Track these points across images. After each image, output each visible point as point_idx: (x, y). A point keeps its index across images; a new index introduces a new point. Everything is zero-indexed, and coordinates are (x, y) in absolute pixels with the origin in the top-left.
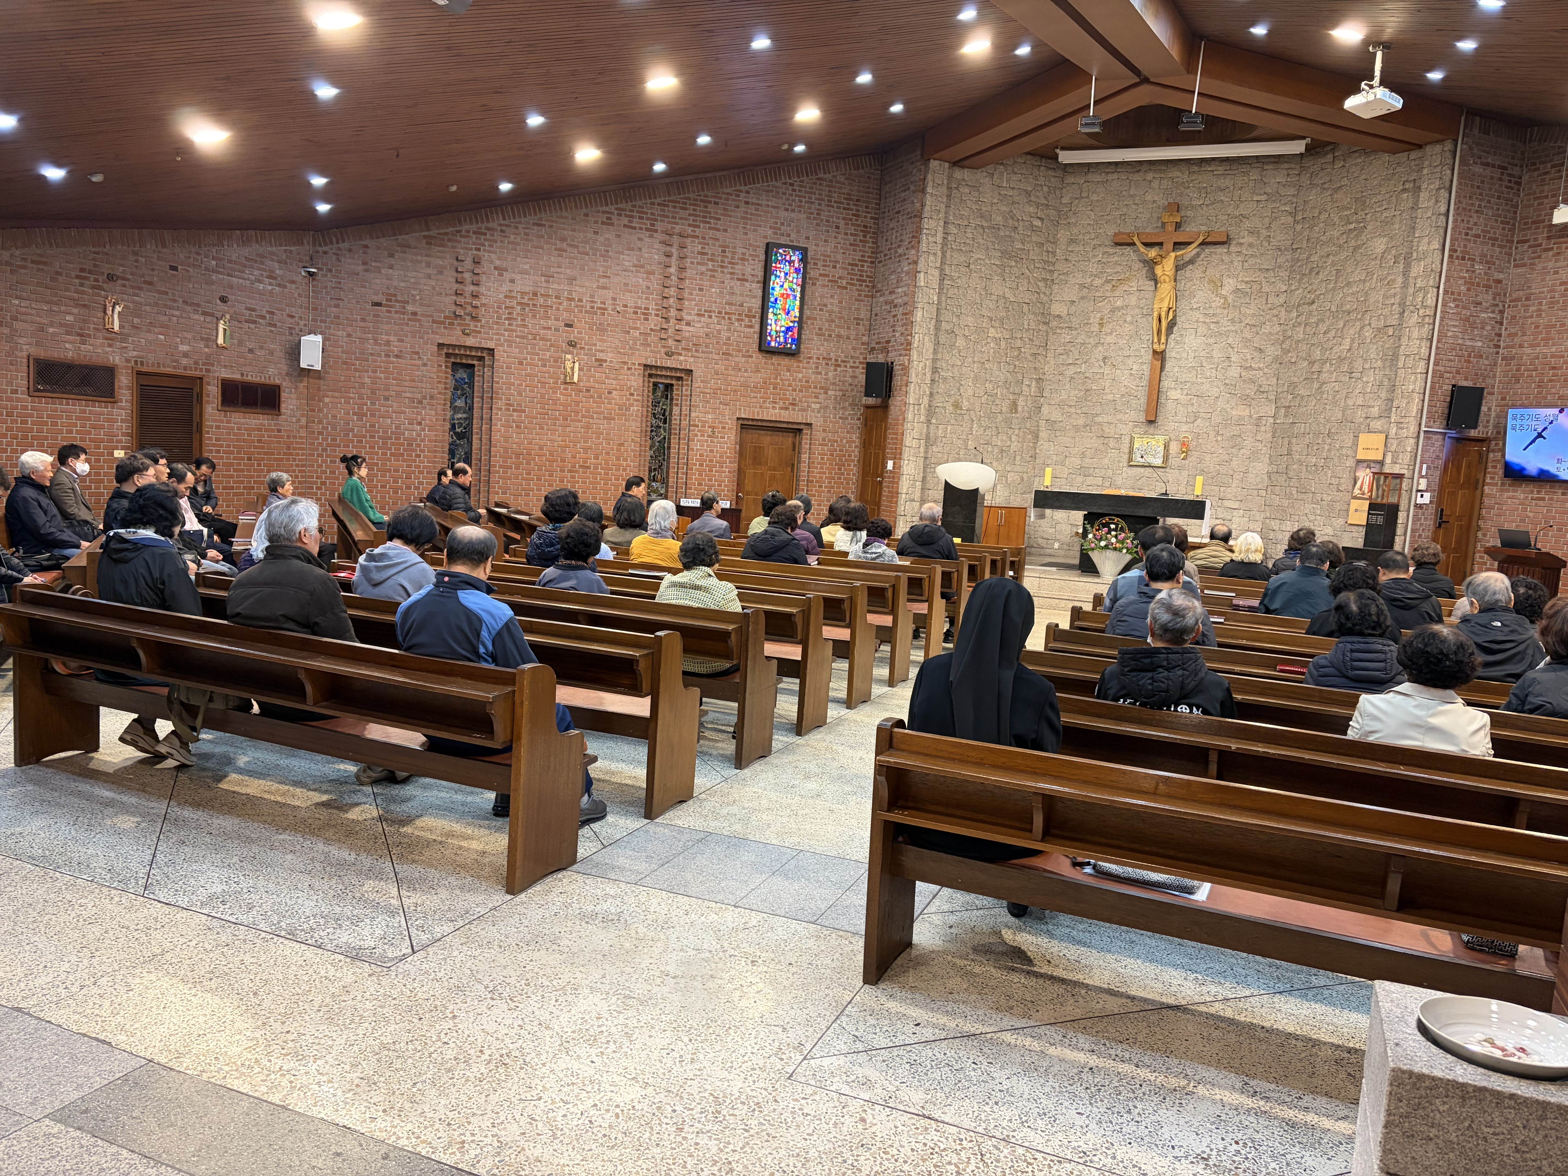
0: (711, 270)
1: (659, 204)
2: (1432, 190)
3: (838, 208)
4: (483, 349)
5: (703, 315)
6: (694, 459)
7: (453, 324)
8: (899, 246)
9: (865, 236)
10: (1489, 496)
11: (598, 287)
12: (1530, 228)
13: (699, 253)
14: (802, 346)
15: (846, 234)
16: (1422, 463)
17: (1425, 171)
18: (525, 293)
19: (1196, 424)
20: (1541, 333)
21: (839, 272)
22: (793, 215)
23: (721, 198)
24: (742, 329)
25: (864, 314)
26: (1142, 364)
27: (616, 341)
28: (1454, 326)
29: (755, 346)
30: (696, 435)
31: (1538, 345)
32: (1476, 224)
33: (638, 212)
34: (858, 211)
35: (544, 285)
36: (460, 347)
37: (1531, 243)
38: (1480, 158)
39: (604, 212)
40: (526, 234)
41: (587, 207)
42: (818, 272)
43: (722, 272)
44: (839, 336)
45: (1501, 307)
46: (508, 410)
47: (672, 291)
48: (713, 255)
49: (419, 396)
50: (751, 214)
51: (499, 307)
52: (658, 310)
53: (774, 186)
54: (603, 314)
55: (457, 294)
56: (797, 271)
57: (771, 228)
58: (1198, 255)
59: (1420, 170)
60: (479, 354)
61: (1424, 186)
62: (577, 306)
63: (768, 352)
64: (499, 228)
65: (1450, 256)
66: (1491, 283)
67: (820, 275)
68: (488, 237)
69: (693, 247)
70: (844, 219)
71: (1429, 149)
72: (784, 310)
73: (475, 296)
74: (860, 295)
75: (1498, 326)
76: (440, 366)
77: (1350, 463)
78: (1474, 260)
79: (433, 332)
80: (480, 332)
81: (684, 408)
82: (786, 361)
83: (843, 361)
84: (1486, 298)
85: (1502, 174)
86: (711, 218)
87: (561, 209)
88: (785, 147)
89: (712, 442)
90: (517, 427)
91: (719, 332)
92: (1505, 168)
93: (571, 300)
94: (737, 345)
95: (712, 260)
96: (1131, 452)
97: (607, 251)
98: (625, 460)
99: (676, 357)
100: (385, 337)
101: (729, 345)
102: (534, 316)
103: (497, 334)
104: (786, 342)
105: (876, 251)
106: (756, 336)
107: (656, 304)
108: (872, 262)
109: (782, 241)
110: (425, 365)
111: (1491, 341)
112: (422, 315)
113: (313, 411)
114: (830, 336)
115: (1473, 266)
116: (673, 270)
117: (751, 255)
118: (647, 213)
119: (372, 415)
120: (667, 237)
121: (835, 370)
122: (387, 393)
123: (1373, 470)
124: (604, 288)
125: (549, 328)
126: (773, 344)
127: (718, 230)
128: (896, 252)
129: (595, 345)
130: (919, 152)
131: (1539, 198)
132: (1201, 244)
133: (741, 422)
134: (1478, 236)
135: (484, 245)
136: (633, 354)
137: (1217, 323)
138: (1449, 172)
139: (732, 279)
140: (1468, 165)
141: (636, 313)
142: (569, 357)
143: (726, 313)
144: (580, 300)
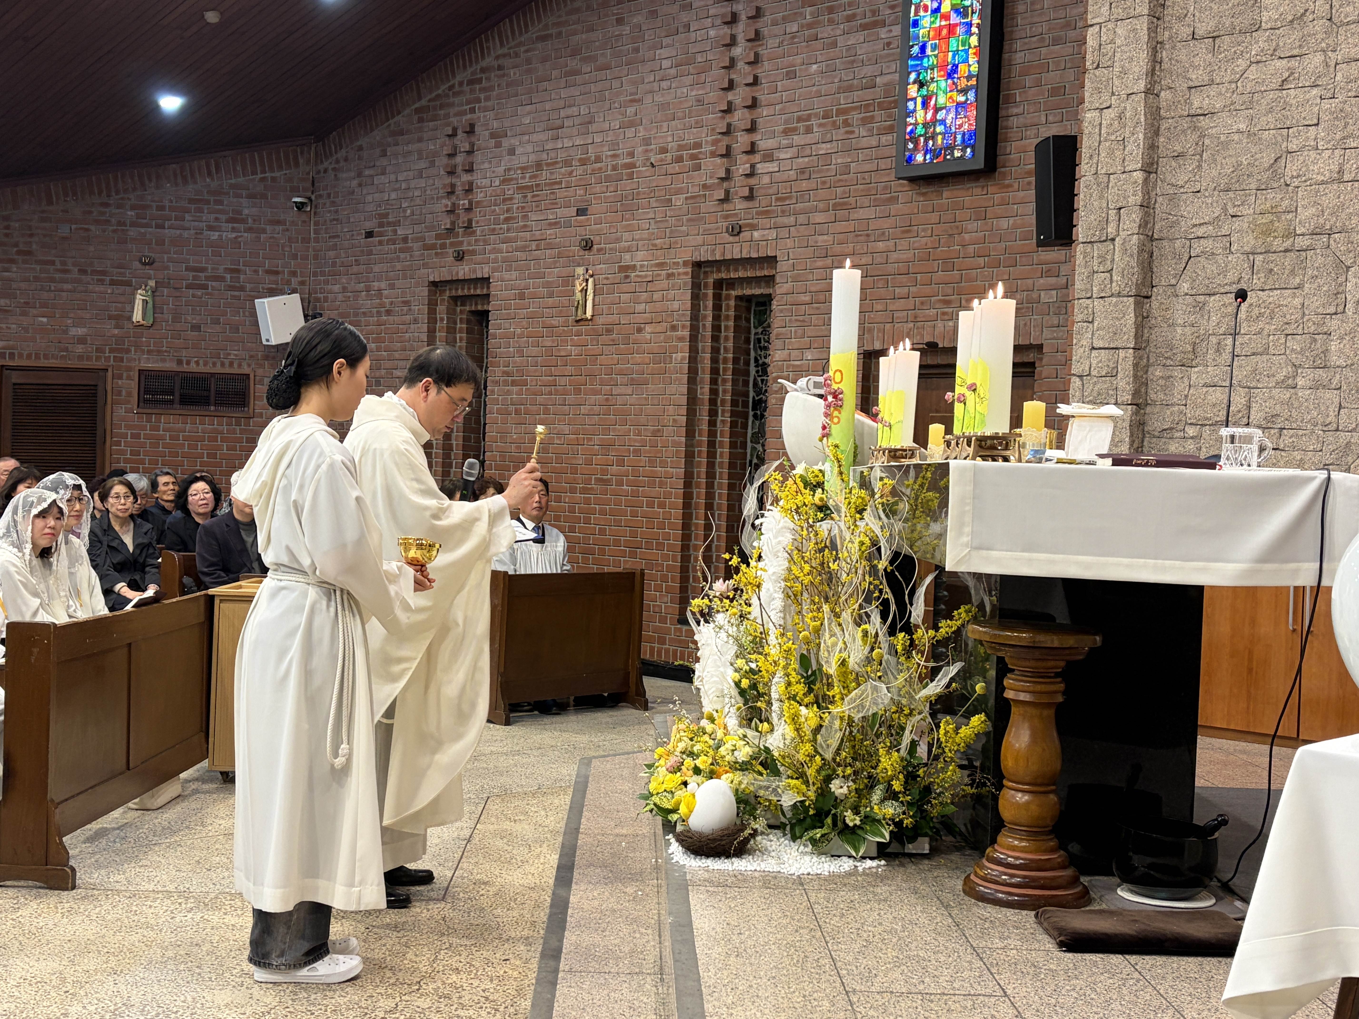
0: (810, 26)
4: (480, 281)
5: (796, 131)
7: (445, 246)
11: (623, 125)
18: (526, 168)
24: (873, 141)
27: (651, 225)
36: (455, 283)
43: (831, 21)
46: (505, 383)
51: (496, 203)
52: (715, 142)
54: (631, 176)
62: (594, 172)
64: (496, 64)
72: (942, 67)
73: (468, 191)
80: (474, 253)
82: (970, 196)
91: (829, 158)
93: (585, 162)
97: (637, 50)
98: (664, 464)
99: (745, 235)
100: (377, 285)
101: (848, 183)
102: (538, 207)
103: (493, 250)
107: (713, 131)
112: (413, 240)
116: (739, 50)
124: (632, 124)
125: (557, 224)
126: (919, 158)
129: (620, 240)
135: (479, 100)
136: (675, 245)
139: (849, 31)
141: (679, 159)
142: (580, 271)
143: (840, 112)
144: (598, 159)
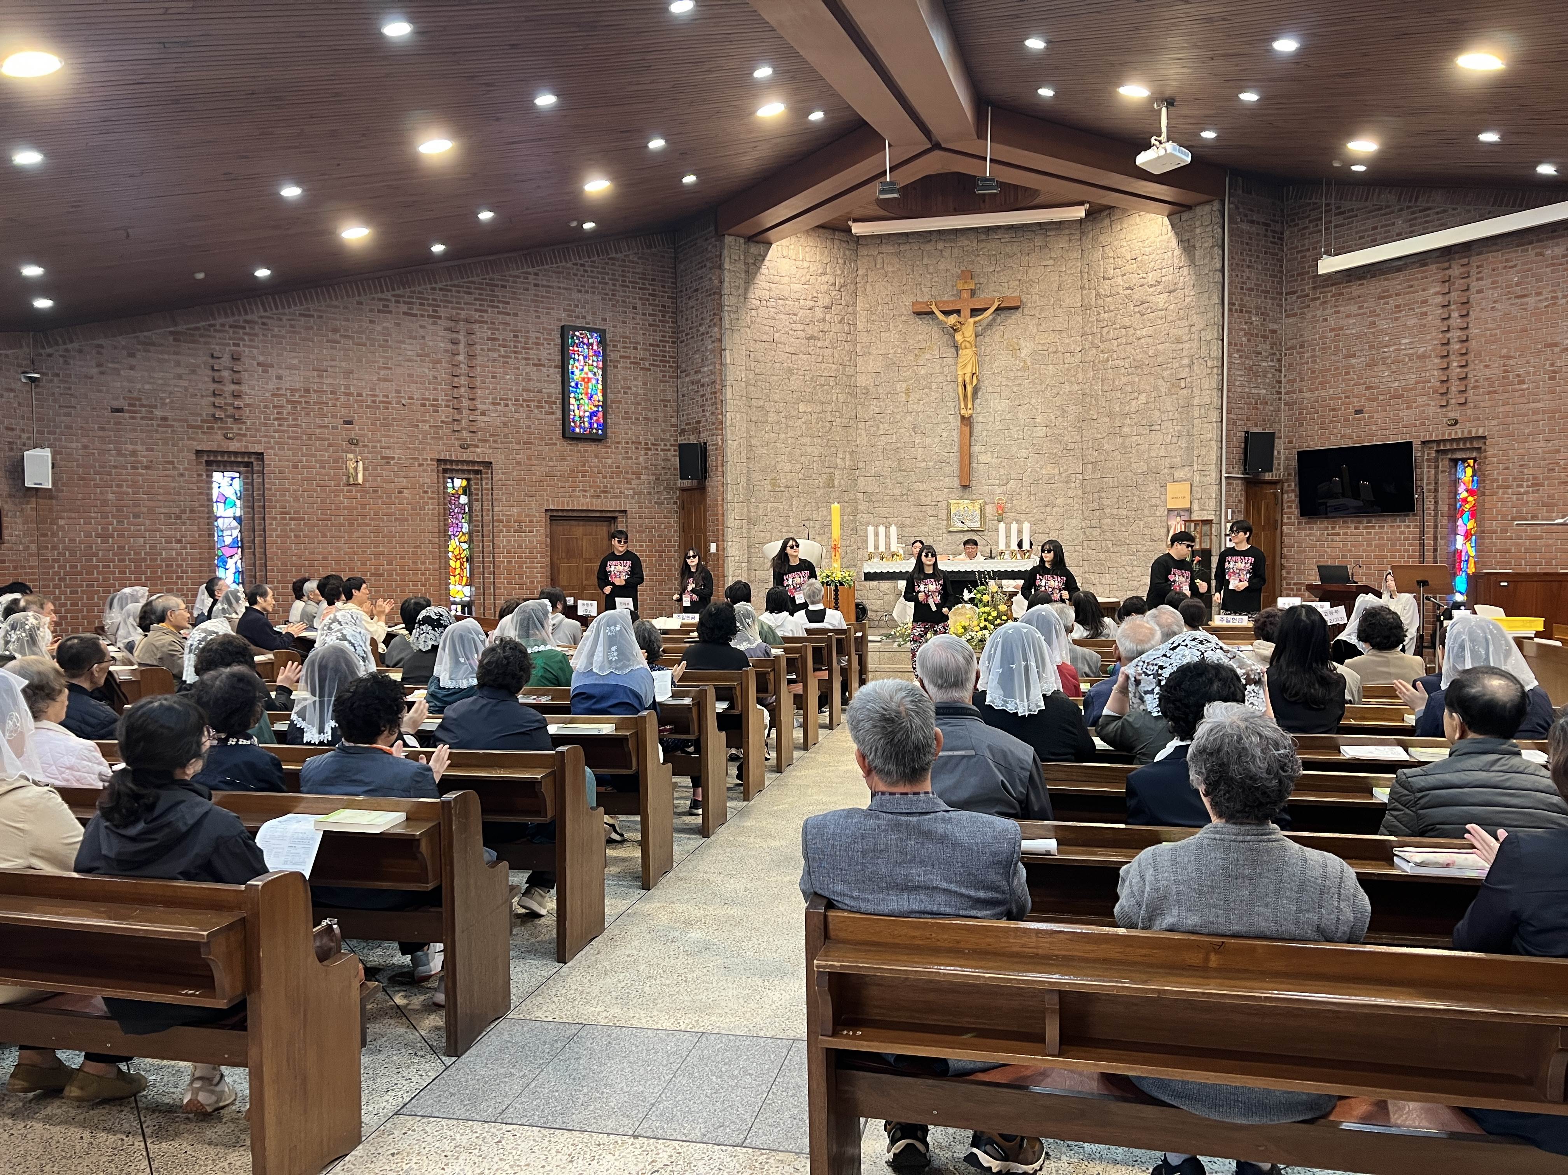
0: (504, 357)
1: (441, 289)
2: (1206, 248)
3: (634, 288)
4: (250, 454)
5: (499, 404)
6: (501, 557)
7: (212, 428)
8: (700, 325)
9: (663, 316)
10: (1287, 535)
11: (379, 380)
12: (1296, 280)
13: (489, 339)
14: (609, 431)
15: (644, 314)
16: (1227, 508)
17: (1198, 231)
18: (296, 390)
19: (1009, 486)
20: (1317, 377)
21: (641, 354)
22: (587, 296)
23: (508, 281)
24: (543, 416)
25: (670, 395)
26: (951, 430)
27: (404, 436)
28: (1241, 376)
29: (559, 433)
30: (502, 531)
31: (1317, 389)
32: (1248, 278)
33: (417, 298)
34: (654, 290)
35: (317, 380)
36: (223, 453)
37: (1299, 293)
38: (1246, 216)
39: (380, 299)
40: (292, 326)
41: (359, 295)
42: (619, 354)
43: (516, 358)
44: (647, 419)
45: (1278, 356)
46: (284, 519)
47: (463, 380)
48: (504, 340)
49: (177, 510)
50: (542, 297)
51: (266, 407)
52: (447, 401)
53: (563, 267)
54: (387, 408)
55: (214, 395)
56: (597, 354)
57: (564, 310)
58: (994, 320)
59: (1192, 230)
60: (246, 460)
61: (1198, 245)
62: (356, 401)
63: (572, 439)
64: (260, 321)
65: (1230, 310)
66: (1267, 333)
67: (621, 357)
68: (248, 330)
69: (482, 332)
70: (640, 299)
71: (1199, 210)
72: (587, 394)
73: (236, 396)
74: (664, 376)
75: (1278, 374)
76: (200, 475)
77: (1162, 512)
78: (1250, 312)
79: (189, 439)
80: (245, 435)
81: (485, 503)
82: (592, 447)
83: (653, 444)
84: (1264, 347)
85: (1267, 230)
86: (499, 302)
87: (331, 298)
88: (574, 224)
89: (519, 537)
90: (295, 536)
91: (518, 420)
92: (1269, 225)
93: (348, 395)
94: (539, 433)
95: (504, 346)
96: (949, 518)
97: (387, 341)
98: (423, 563)
99: (472, 449)
100: (130, 447)
101: (530, 433)
102: (308, 414)
103: (266, 436)
104: (591, 427)
105: (676, 331)
106: (559, 423)
107: (446, 395)
108: (673, 343)
109: (578, 323)
110: (182, 475)
111: (1274, 387)
112: (174, 420)
113: (45, 535)
114: (637, 419)
115: (1250, 318)
116: (461, 358)
117: (545, 339)
118: (428, 299)
119: (121, 536)
120: (453, 324)
121: (646, 454)
122: (136, 510)
123: (1184, 518)
124: (386, 380)
125: (326, 427)
126: (577, 430)
127: (509, 314)
128: (698, 331)
129: (380, 442)
130: (712, 228)
131: (1302, 251)
132: (996, 310)
133: (549, 513)
134: (1251, 290)
135: (244, 340)
136: (424, 449)
137: (1019, 385)
138: (1220, 230)
139: (527, 365)
140: (1236, 223)
141: (424, 405)
142: (351, 456)
143: (524, 400)
144: (359, 395)
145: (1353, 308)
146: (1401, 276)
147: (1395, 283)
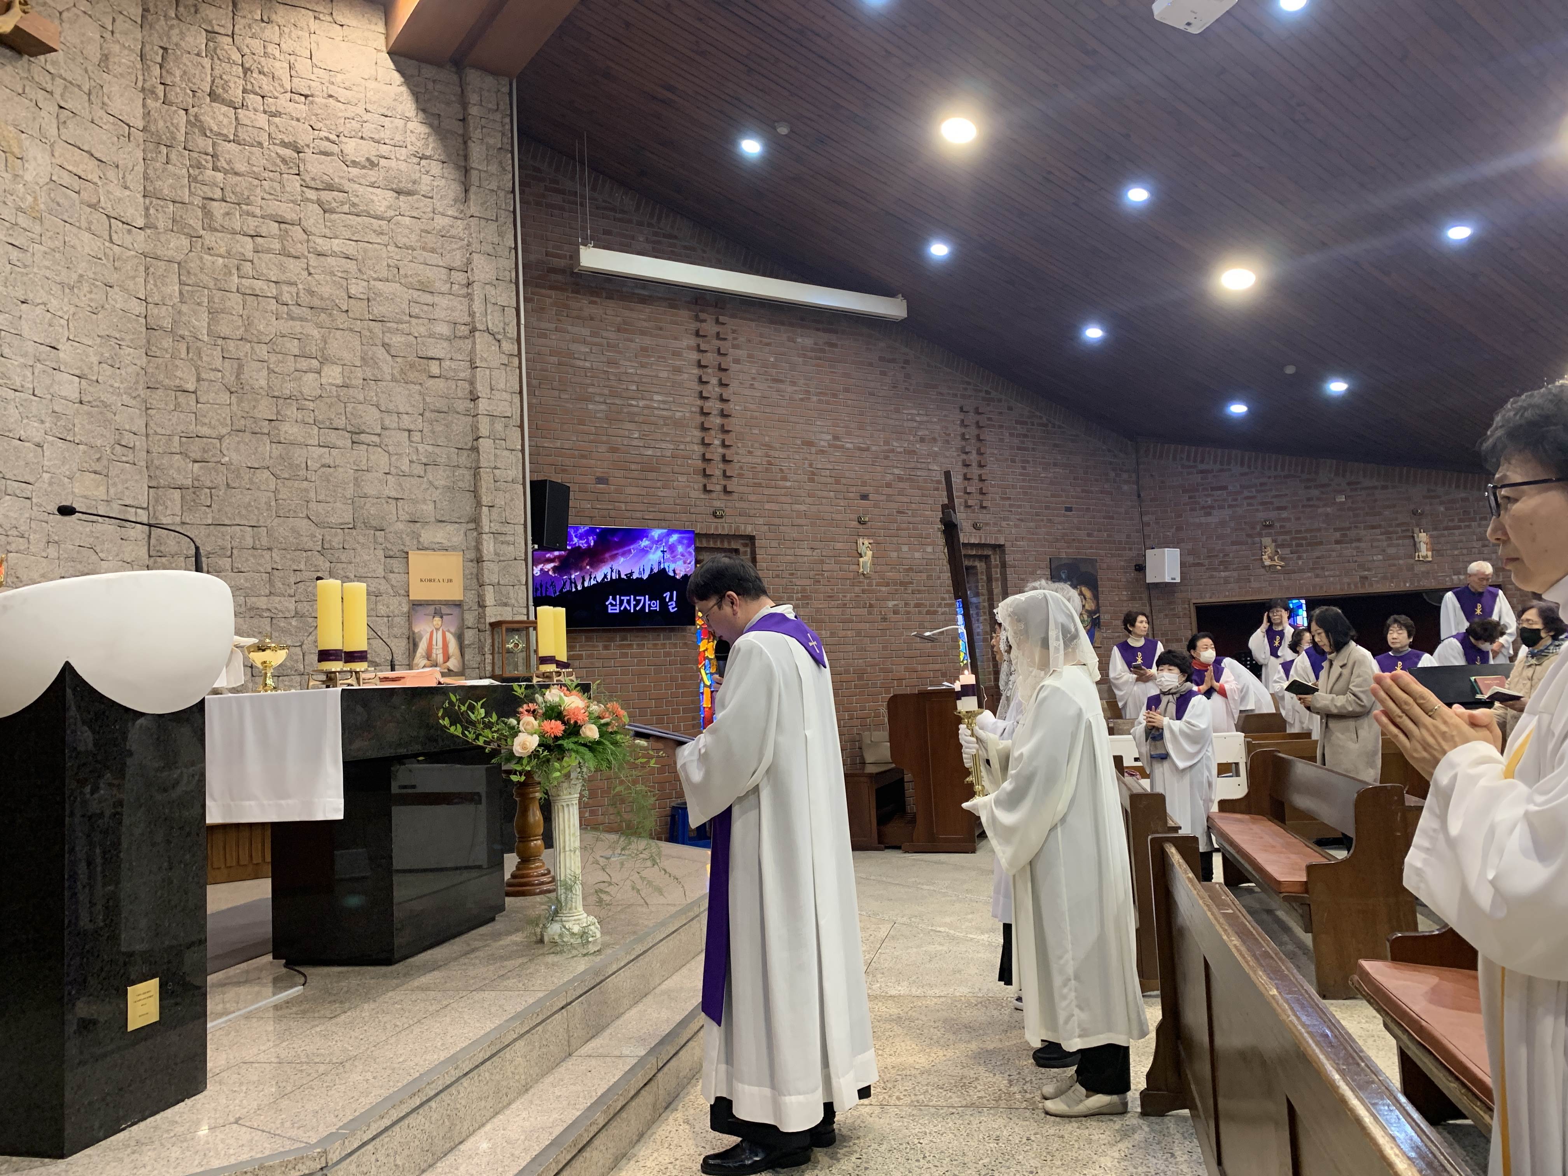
2: (491, 147)
17: (474, 111)
61: (475, 134)
77: (393, 606)
145: (586, 332)
146: (648, 309)
147: (641, 315)
